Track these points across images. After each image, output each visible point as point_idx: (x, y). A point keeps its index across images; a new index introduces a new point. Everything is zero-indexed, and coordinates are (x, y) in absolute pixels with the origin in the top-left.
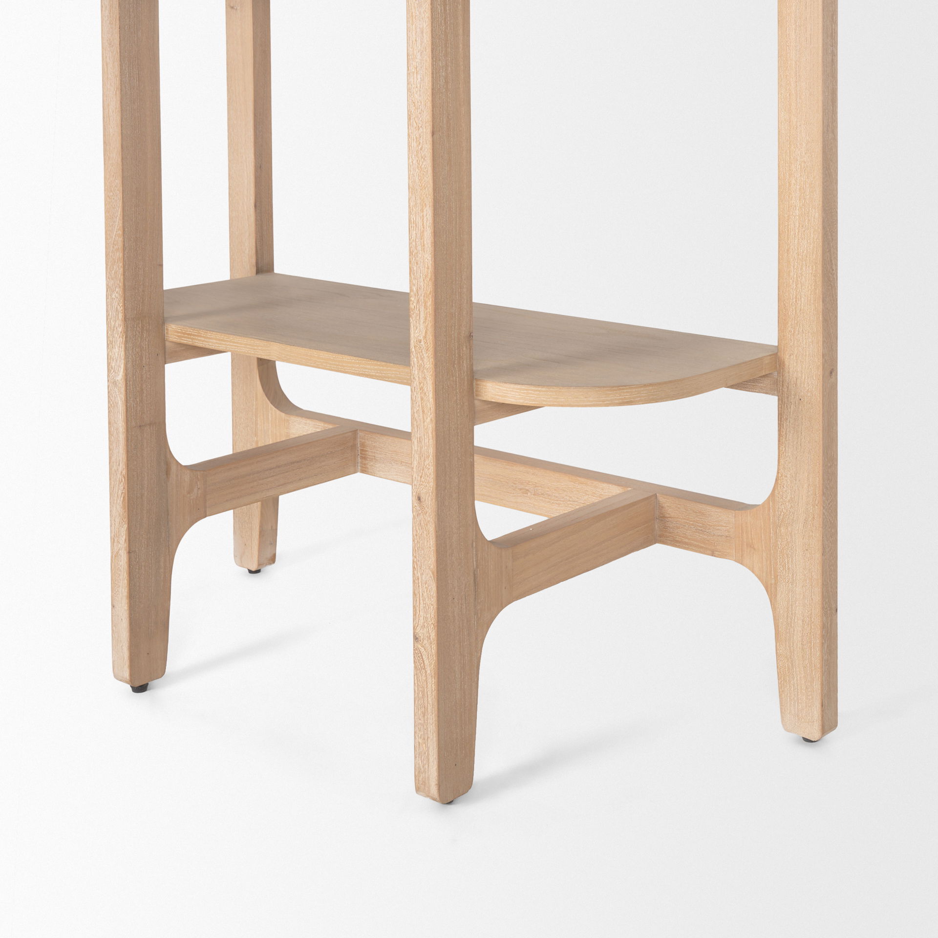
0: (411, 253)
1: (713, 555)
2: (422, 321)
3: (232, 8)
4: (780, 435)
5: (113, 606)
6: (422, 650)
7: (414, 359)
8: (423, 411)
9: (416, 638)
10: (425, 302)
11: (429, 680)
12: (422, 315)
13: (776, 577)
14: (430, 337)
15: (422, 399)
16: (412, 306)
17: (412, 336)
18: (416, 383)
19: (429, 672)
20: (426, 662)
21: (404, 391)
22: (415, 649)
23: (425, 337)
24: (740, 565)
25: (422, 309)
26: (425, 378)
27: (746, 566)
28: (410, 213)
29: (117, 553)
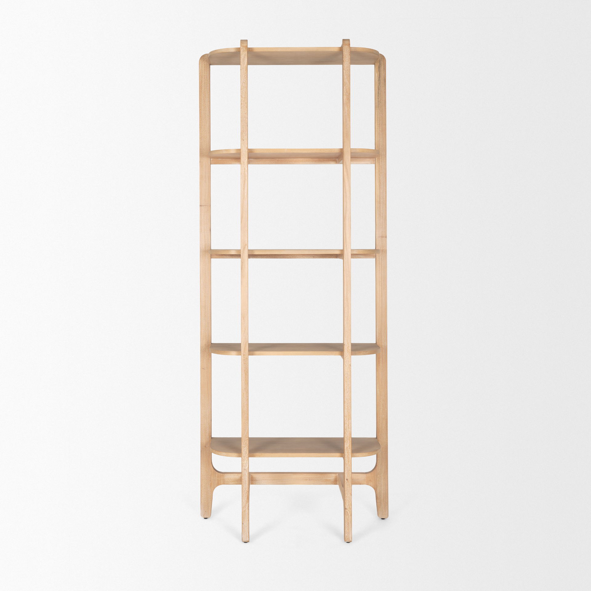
2: (348, 444)
6: (348, 511)
8: (348, 462)
14: (350, 446)
15: (348, 459)
18: (345, 456)
25: (348, 442)
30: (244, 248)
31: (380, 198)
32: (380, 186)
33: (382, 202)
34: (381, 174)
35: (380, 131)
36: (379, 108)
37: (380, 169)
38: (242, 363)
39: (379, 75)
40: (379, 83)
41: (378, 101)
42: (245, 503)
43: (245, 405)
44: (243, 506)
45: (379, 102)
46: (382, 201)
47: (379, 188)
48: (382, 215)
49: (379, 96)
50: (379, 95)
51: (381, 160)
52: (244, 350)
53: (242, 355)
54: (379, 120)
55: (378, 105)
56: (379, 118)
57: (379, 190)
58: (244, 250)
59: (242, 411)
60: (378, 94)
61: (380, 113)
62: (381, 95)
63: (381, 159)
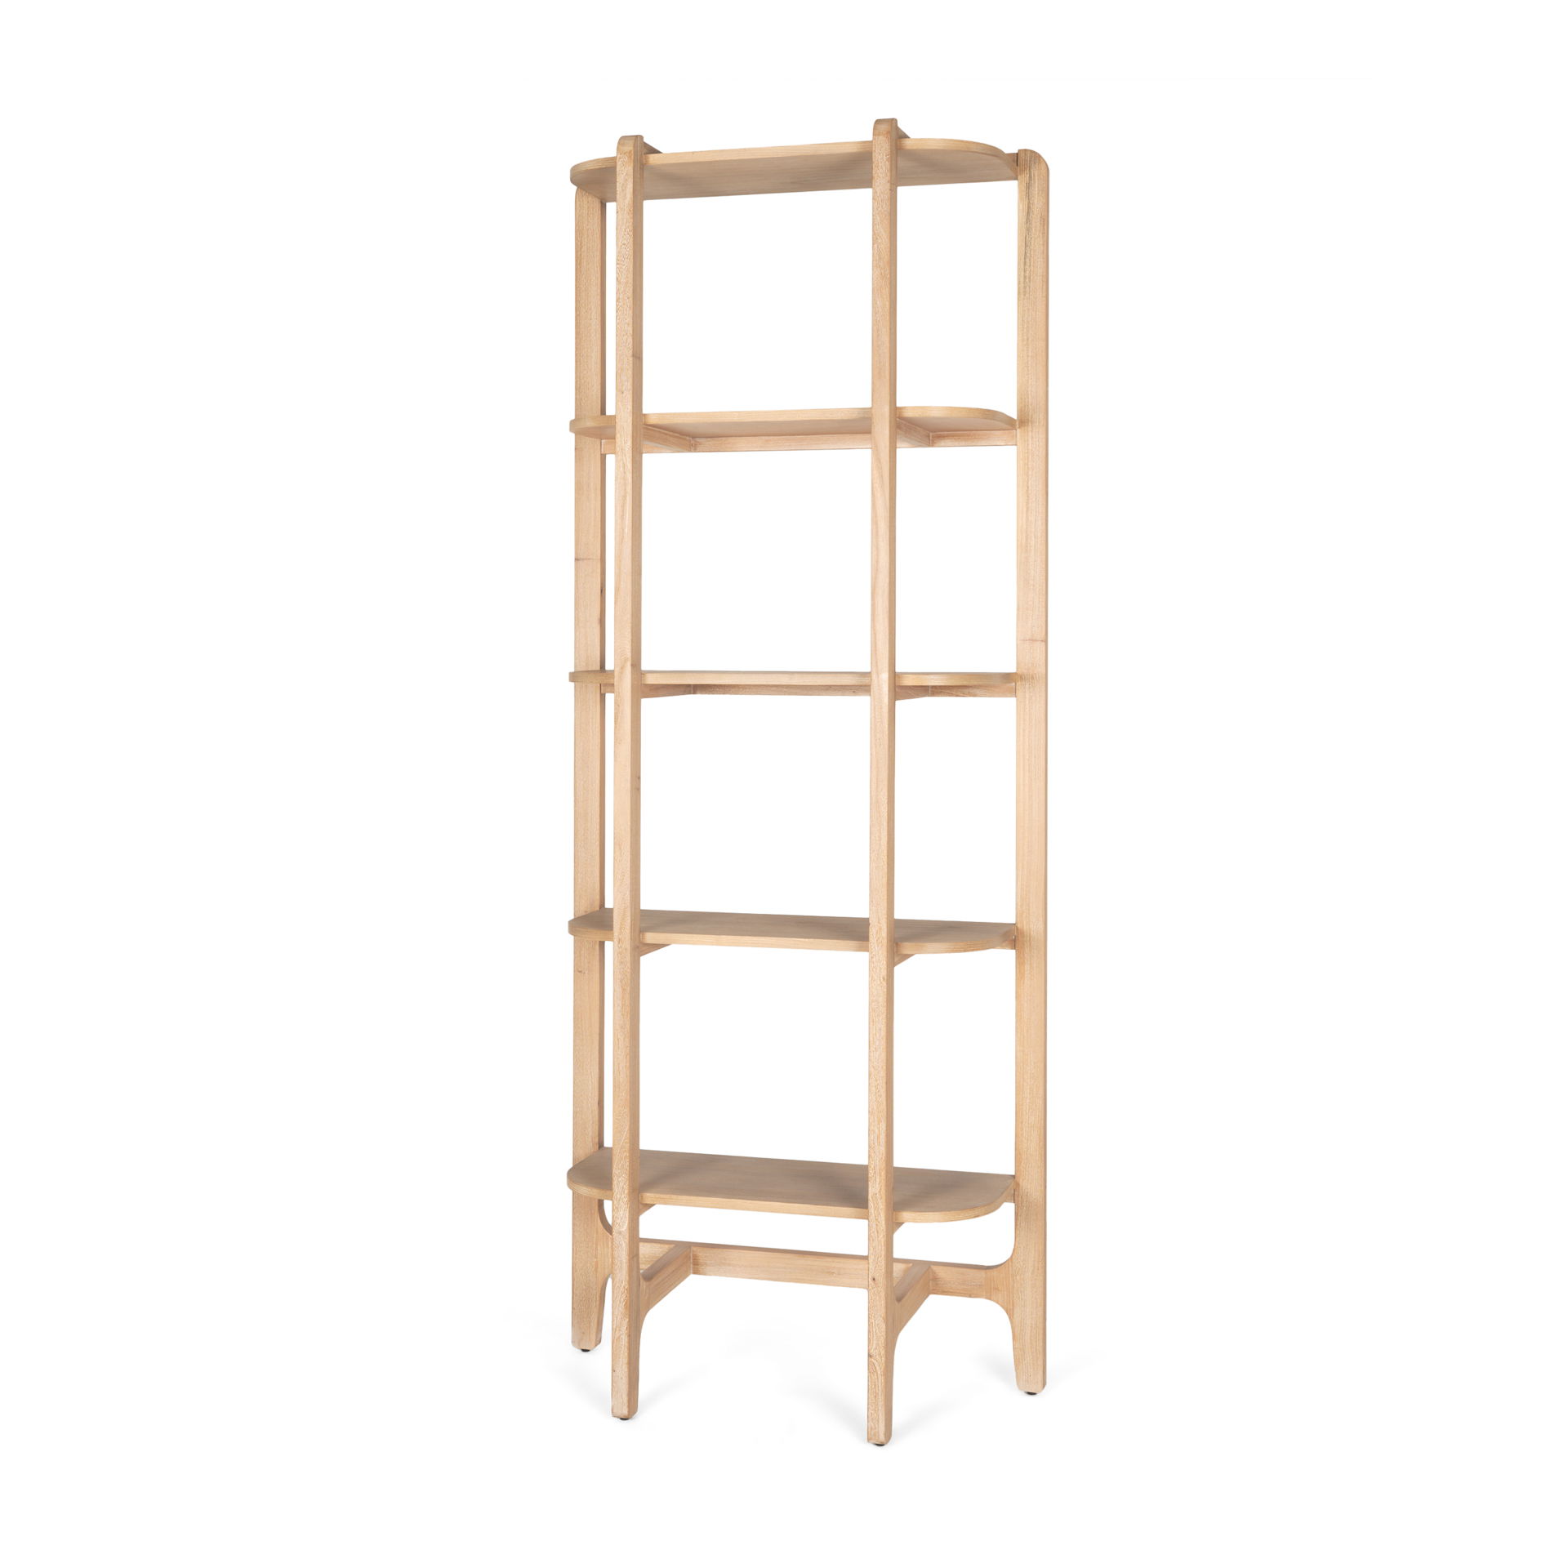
0: (870, 1147)
1: (970, 1296)
2: (878, 1183)
3: (580, 972)
4: (1016, 1225)
5: (613, 1371)
6: (875, 1362)
7: (871, 1204)
8: (878, 1232)
9: (870, 1356)
10: (880, 1173)
11: (880, 1378)
12: (878, 1180)
13: (1013, 1305)
14: (883, 1191)
15: (877, 1225)
16: (870, 1176)
17: (870, 1192)
18: (872, 1217)
19: (879, 1373)
20: (878, 1368)
21: (863, 1224)
22: (869, 1363)
23: (880, 1192)
24: (989, 1301)
25: (878, 1177)
26: (879, 1214)
27: (994, 1301)
28: (869, 1126)
29: (619, 1337)
30: (622, 668)
31: (1027, 538)
32: (1028, 503)
33: (1032, 548)
34: (1030, 473)
35: (1029, 358)
36: (1027, 295)
37: (1028, 458)
38: (616, 959)
39: (1029, 208)
40: (1028, 230)
41: (1025, 277)
42: (619, 1317)
43: (621, 1068)
44: (615, 1327)
45: (1027, 280)
46: (1033, 543)
47: (1025, 509)
48: (1031, 582)
49: (1028, 264)
50: (1027, 260)
51: (1030, 434)
52: (621, 929)
53: (617, 943)
54: (1027, 327)
55: (1025, 287)
56: (1028, 322)
57: (1025, 515)
58: (622, 673)
59: (614, 1082)
60: (1025, 259)
61: (1028, 309)
62: (1032, 260)
63: (1032, 431)
